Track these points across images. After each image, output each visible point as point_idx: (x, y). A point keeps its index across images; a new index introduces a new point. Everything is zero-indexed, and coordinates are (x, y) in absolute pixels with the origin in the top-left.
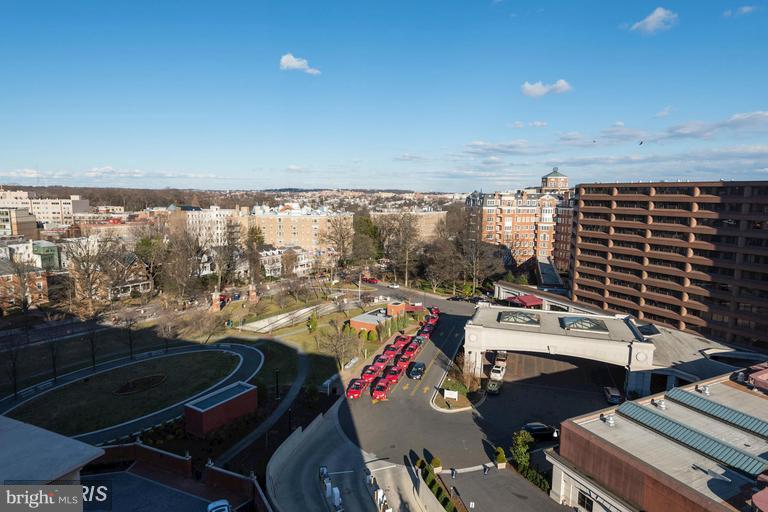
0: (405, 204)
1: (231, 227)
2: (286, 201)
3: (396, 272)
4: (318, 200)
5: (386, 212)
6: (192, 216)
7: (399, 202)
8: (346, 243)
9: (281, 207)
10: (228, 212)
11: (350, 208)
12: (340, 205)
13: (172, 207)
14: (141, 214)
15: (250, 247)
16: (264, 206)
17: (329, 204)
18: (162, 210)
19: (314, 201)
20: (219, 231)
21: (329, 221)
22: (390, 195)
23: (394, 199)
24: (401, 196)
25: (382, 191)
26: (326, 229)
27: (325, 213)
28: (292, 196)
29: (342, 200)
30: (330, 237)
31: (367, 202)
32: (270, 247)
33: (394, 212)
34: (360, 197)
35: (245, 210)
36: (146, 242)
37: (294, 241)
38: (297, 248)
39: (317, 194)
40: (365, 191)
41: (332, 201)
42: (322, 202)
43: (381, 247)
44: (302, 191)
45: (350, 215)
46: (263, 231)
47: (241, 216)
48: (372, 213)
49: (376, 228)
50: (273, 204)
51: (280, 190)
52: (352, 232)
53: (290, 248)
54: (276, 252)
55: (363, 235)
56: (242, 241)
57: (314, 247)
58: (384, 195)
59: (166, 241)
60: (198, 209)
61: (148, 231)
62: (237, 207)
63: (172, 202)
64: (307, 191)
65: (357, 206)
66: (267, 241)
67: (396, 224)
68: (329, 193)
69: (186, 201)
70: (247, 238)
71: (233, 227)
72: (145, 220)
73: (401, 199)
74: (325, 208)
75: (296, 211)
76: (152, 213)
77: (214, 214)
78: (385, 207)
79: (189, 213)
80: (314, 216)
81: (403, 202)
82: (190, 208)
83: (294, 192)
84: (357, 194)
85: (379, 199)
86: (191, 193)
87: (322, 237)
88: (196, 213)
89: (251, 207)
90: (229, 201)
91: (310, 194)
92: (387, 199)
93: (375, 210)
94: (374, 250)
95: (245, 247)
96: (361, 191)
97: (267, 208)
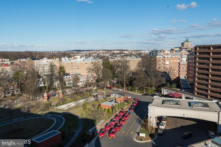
0: (125, 55)
1: (52, 66)
2: (75, 55)
3: (120, 84)
4: (88, 54)
5: (116, 59)
6: (36, 62)
7: (122, 55)
8: (99, 72)
9: (72, 58)
10: (50, 60)
11: (102, 57)
12: (98, 56)
13: (28, 59)
14: (16, 62)
15: (60, 75)
16: (65, 57)
17: (93, 56)
18: (24, 60)
19: (86, 55)
20: (47, 68)
21: (92, 63)
22: (118, 52)
23: (120, 53)
24: (123, 52)
25: (115, 50)
26: (91, 67)
27: (91, 60)
28: (77, 53)
29: (98, 54)
30: (93, 70)
31: (109, 55)
32: (68, 74)
33: (119, 59)
34: (106, 53)
35: (58, 59)
36: (17, 73)
37: (78, 72)
38: (79, 74)
39: (88, 52)
40: (108, 50)
41: (94, 55)
42: (90, 55)
43: (114, 73)
44: (82, 51)
45: (101, 61)
46: (65, 68)
47: (56, 62)
48: (110, 59)
49: (112, 66)
50: (69, 56)
51: (73, 51)
52: (102, 67)
53: (76, 75)
54: (70, 76)
55: (107, 69)
56: (56, 72)
57: (86, 74)
58: (116, 52)
59: (25, 72)
60: (38, 59)
61: (18, 69)
62: (54, 58)
63: (28, 57)
64: (84, 51)
65: (104, 56)
66: (67, 72)
67: (120, 64)
68: (93, 52)
69: (34, 56)
70: (58, 71)
71: (53, 66)
72: (17, 64)
73: (123, 53)
74: (91, 58)
75: (79, 59)
76: (20, 61)
77: (45, 61)
78: (116, 57)
79: (35, 61)
80: (86, 61)
81: (124, 54)
82: (35, 59)
83: (78, 51)
84: (104, 52)
85: (114, 54)
86: (36, 53)
87: (90, 70)
88: (38, 61)
89: (60, 58)
90: (52, 56)
91: (85, 52)
92: (117, 54)
93: (111, 58)
94: (111, 75)
95: (57, 74)
96: (106, 50)
97: (67, 58)
